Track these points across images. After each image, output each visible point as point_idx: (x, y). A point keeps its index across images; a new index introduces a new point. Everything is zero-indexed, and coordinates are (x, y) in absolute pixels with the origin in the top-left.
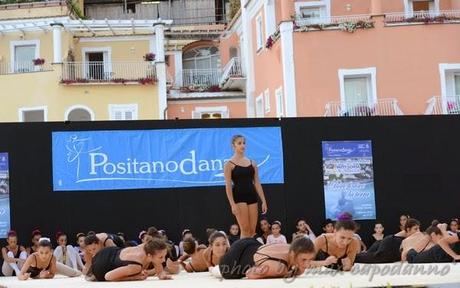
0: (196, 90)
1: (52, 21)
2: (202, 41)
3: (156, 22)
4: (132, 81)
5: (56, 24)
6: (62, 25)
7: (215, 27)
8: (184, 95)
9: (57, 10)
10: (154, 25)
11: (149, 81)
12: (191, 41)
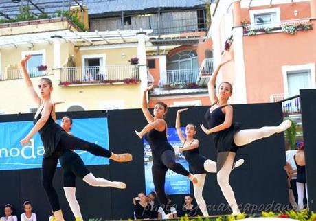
0: (177, 87)
1: (52, 34)
2: (184, 46)
3: (138, 31)
4: (118, 81)
5: (56, 36)
6: (61, 37)
7: (197, 33)
8: (166, 92)
9: (59, 25)
10: (137, 34)
11: (133, 81)
12: (175, 46)
